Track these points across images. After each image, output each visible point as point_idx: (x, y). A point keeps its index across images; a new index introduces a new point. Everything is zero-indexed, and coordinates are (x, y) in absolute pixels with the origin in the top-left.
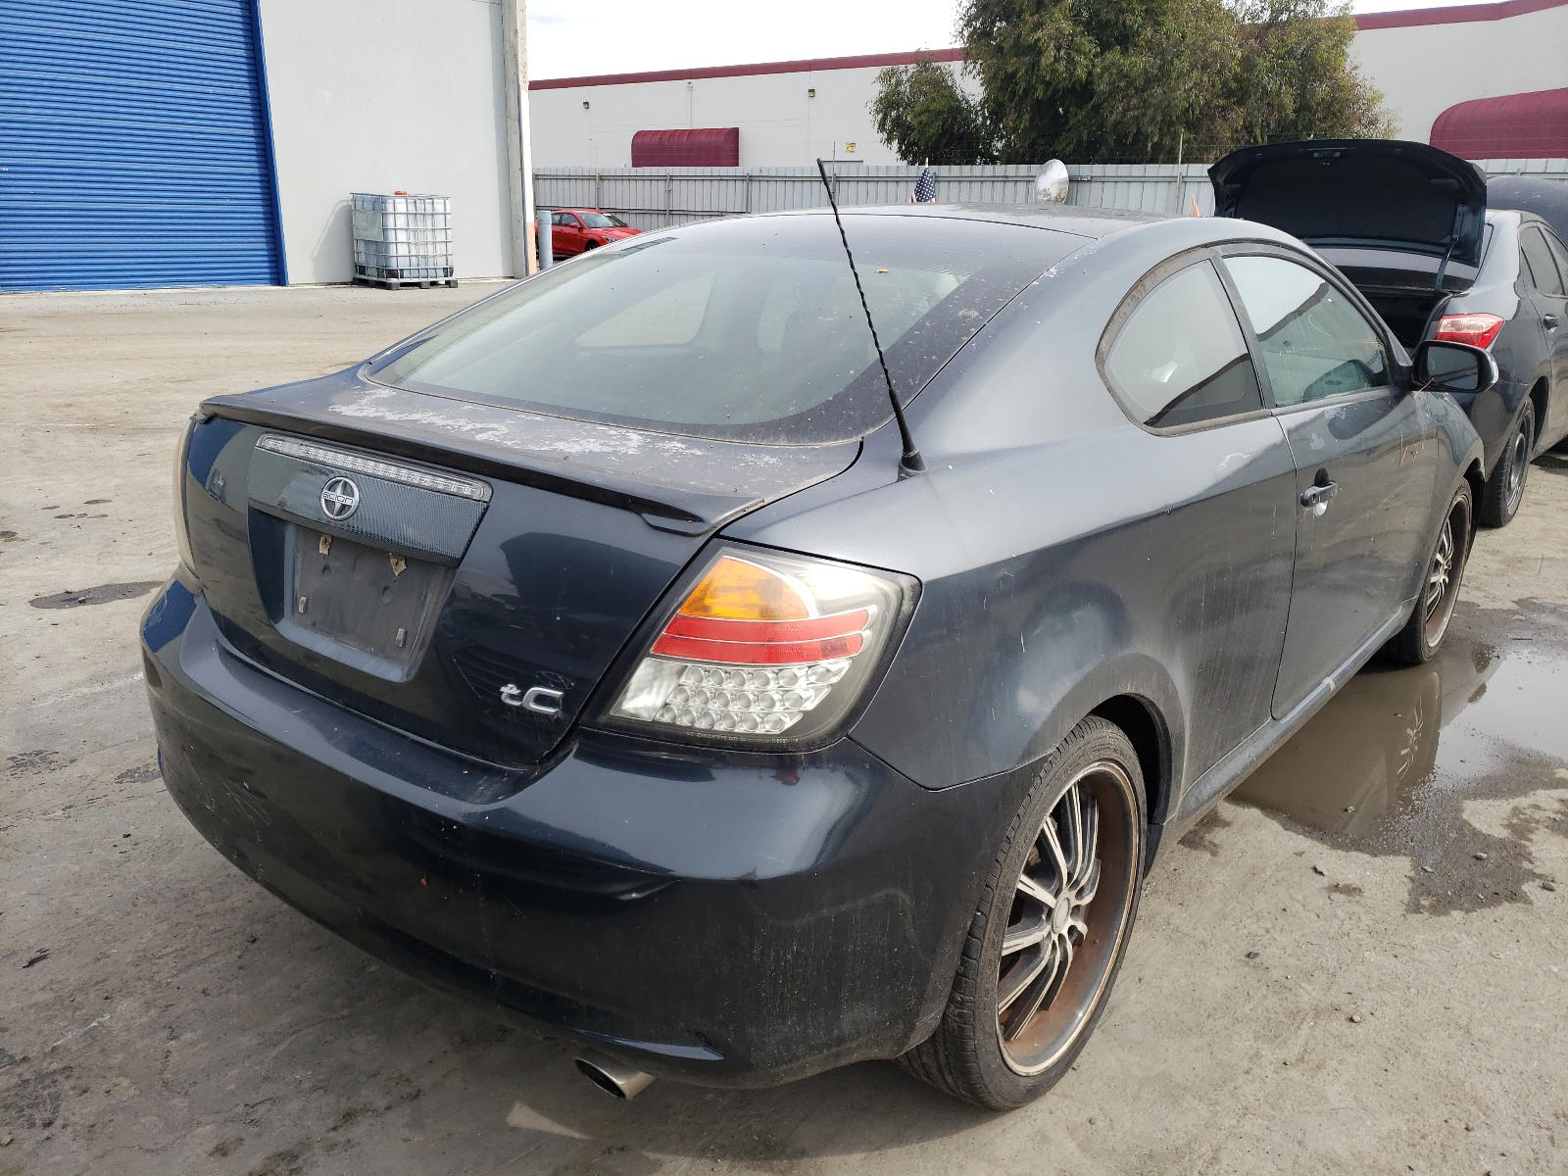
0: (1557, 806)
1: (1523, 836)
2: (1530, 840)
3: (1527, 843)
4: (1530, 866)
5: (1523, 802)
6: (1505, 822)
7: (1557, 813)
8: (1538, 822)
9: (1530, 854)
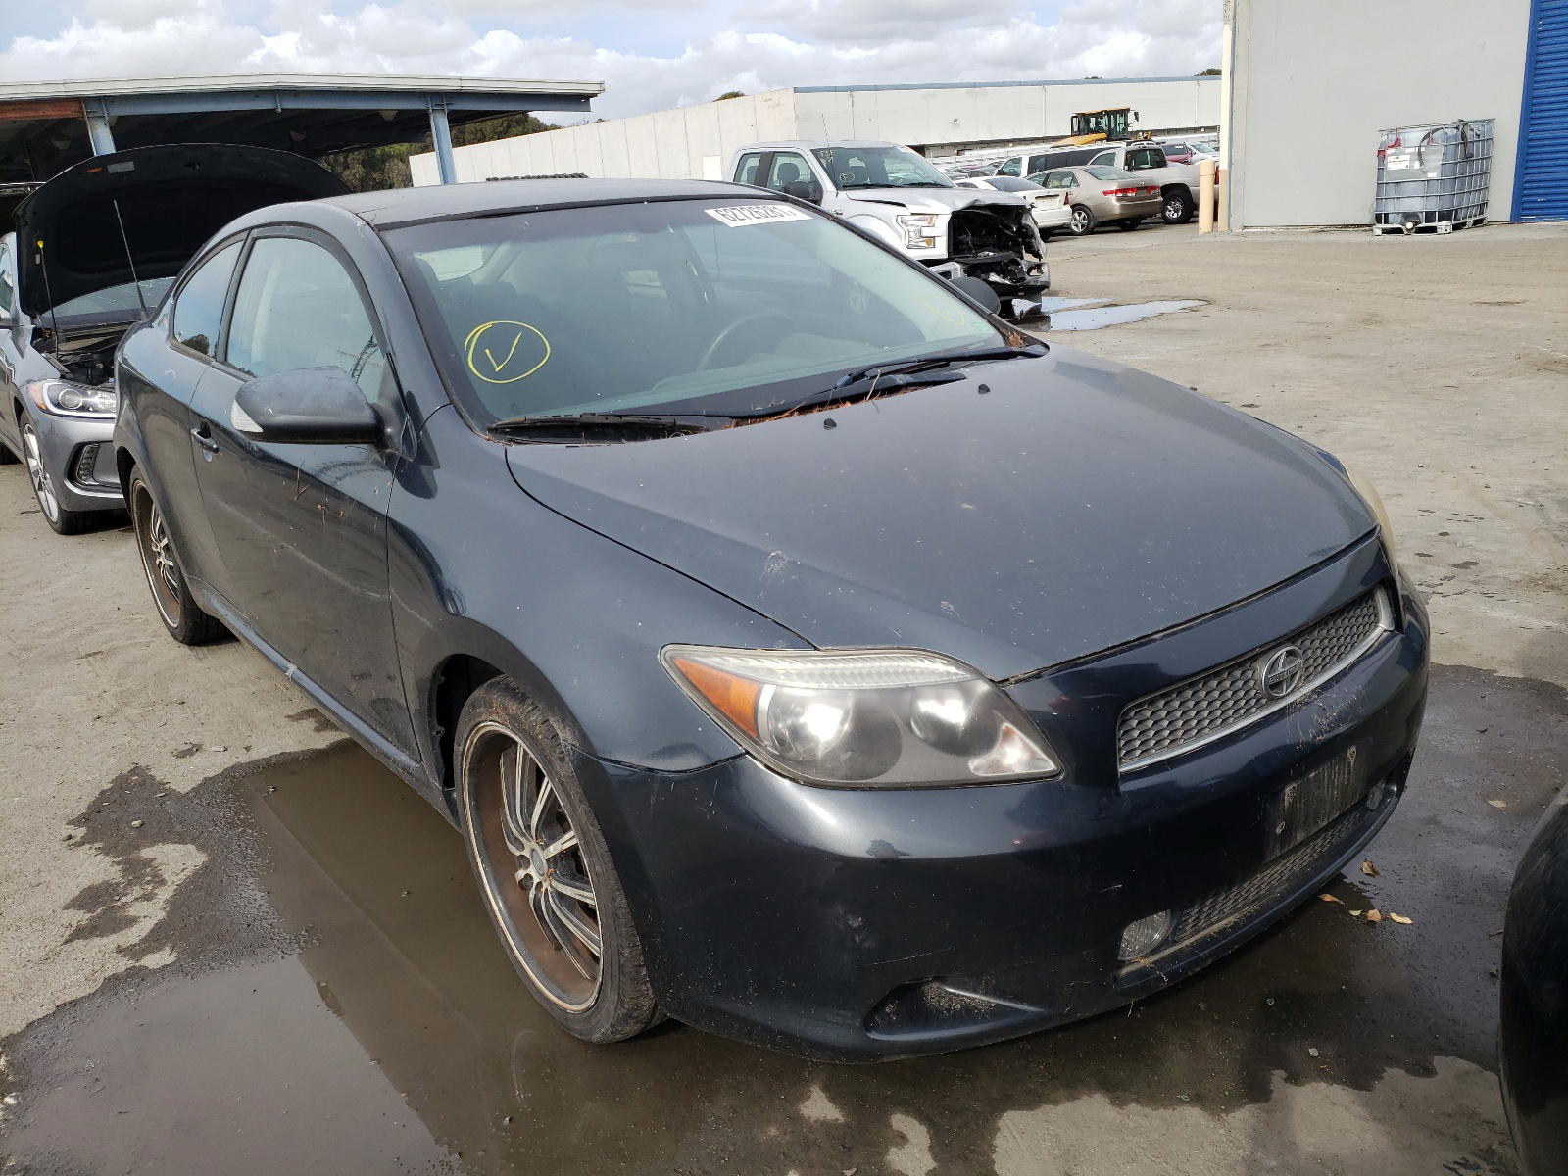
0: (132, 912)
1: (126, 862)
2: (119, 863)
3: (116, 860)
4: (97, 845)
5: (164, 894)
6: (155, 863)
7: (124, 904)
8: (130, 883)
9: (107, 854)
